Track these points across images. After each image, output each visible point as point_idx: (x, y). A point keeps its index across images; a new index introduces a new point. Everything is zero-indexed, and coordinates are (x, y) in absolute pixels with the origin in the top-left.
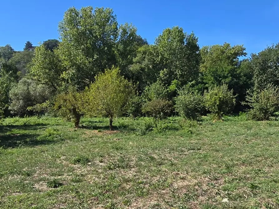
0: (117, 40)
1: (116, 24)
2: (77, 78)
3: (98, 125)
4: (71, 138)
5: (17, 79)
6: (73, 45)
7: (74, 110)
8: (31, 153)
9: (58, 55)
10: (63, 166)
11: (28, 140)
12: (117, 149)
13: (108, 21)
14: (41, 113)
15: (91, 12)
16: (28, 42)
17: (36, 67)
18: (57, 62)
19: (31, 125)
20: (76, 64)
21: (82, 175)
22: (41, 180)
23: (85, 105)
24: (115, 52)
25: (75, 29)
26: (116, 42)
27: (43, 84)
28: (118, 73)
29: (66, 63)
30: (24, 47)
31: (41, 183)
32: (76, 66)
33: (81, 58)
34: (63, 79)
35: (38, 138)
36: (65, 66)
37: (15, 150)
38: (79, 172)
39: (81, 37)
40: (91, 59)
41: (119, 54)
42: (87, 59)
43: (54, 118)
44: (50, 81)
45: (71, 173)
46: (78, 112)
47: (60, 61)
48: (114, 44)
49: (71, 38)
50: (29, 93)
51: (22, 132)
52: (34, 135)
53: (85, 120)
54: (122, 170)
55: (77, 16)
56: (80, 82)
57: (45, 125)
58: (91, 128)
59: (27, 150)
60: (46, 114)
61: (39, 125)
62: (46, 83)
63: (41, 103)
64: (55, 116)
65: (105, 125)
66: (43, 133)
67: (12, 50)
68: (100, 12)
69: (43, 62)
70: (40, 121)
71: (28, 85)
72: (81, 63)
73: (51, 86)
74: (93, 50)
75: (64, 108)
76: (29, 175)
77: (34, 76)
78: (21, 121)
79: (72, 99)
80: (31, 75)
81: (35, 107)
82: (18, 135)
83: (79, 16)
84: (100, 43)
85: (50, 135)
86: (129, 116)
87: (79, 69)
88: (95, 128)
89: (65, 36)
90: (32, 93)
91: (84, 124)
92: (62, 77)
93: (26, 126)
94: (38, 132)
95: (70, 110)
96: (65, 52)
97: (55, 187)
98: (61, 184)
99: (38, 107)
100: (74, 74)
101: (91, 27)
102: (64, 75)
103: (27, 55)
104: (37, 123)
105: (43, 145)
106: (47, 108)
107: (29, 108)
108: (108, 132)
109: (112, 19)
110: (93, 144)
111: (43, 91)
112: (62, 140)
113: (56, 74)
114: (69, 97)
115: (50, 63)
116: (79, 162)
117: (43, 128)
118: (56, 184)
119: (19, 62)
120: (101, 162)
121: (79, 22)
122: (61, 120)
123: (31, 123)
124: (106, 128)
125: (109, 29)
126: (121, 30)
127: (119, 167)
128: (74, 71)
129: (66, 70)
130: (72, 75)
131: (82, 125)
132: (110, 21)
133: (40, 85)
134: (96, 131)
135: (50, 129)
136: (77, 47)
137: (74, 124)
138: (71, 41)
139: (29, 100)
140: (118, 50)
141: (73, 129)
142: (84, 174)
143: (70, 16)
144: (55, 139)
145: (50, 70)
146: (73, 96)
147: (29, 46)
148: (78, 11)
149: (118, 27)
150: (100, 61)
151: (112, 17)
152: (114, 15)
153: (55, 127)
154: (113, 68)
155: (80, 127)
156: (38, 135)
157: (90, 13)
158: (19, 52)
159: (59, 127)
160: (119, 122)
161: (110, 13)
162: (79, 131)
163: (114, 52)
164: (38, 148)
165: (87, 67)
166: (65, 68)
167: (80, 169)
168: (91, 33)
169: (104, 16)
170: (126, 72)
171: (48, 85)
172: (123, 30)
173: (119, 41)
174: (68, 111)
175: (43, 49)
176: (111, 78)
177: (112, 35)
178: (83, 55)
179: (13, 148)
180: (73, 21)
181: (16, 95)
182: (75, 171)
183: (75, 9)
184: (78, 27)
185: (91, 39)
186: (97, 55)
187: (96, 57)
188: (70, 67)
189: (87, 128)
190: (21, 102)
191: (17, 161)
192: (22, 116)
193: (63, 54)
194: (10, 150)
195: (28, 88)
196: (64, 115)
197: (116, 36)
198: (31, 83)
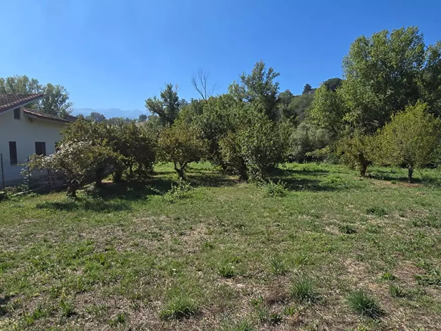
0: (422, 67)
1: (422, 46)
2: (363, 121)
3: (391, 175)
4: (358, 187)
5: (296, 124)
6: (360, 82)
7: (361, 155)
8: (315, 198)
9: (340, 96)
10: (354, 215)
11: (309, 185)
12: (423, 205)
13: (409, 45)
14: (320, 159)
15: (386, 37)
16: (307, 85)
17: (315, 111)
18: (339, 103)
19: (310, 171)
20: (361, 104)
21: (378, 226)
22: (331, 224)
23: (375, 151)
24: (418, 83)
25: (364, 62)
26: (421, 70)
27: (323, 128)
28: (426, 109)
29: (350, 103)
30: (303, 90)
31: (331, 226)
32: (362, 106)
33: (369, 96)
34: (346, 122)
35: (320, 184)
36: (348, 107)
37: (298, 193)
38: (374, 222)
39: (370, 71)
40: (383, 96)
41: (424, 86)
42: (377, 96)
43: (334, 166)
44: (330, 124)
45: (365, 223)
46: (366, 158)
47: (343, 102)
48: (418, 73)
49: (358, 74)
50: (307, 138)
51: (302, 177)
52: (315, 181)
53: (372, 169)
54: (434, 229)
55: (367, 45)
56: (367, 124)
57: (325, 172)
58: (381, 178)
59: (310, 194)
60: (325, 161)
61: (318, 171)
62: (326, 127)
63: (320, 149)
64: (335, 163)
65: (400, 176)
66: (324, 180)
67: (291, 94)
68: (398, 35)
69: (323, 104)
70: (320, 167)
71: (308, 130)
72: (369, 102)
73: (331, 131)
74: (386, 84)
75: (348, 154)
76: (318, 217)
77: (314, 119)
78: (300, 167)
79: (358, 143)
80: (311, 118)
81: (314, 152)
82: (300, 179)
83: (369, 45)
84: (397, 74)
85: (333, 182)
86: (436, 167)
87: (366, 109)
88: (387, 179)
89: (351, 72)
90: (311, 138)
91: (372, 174)
92: (344, 120)
93: (305, 172)
94: (319, 178)
95: (356, 157)
96: (350, 90)
97: (348, 232)
98: (355, 232)
99: (317, 152)
100: (359, 116)
101: (385, 55)
102: (347, 117)
103: (306, 99)
104: (316, 169)
105: (326, 192)
106: (326, 153)
107: (308, 154)
108: (406, 184)
109: (416, 40)
110: (387, 196)
111: (323, 136)
112: (347, 188)
113: (337, 116)
114: (356, 141)
115: (332, 105)
116: (373, 212)
117: (323, 174)
118: (349, 231)
119: (297, 107)
120: (402, 216)
121: (369, 53)
122: (343, 167)
123: (310, 169)
124: (403, 180)
125: (410, 54)
126: (429, 53)
127: (429, 225)
128: (359, 112)
129: (349, 111)
130: (357, 117)
131: (370, 175)
132: (413, 43)
133: (320, 130)
134: (389, 183)
135: (331, 176)
136: (365, 83)
137: (359, 173)
138: (358, 77)
139: (307, 145)
140: (423, 81)
141: (359, 178)
142: (381, 226)
143: (358, 47)
144: (339, 186)
145: (331, 112)
146: (360, 140)
147: (308, 88)
148: (367, 39)
149: (425, 49)
150: (395, 97)
151: (417, 37)
152: (419, 34)
153: (337, 175)
154: (418, 104)
155: (366, 176)
156: (320, 181)
157: (384, 38)
158: (297, 96)
159: (341, 175)
160: (421, 174)
161: (413, 33)
162: (367, 181)
163: (416, 83)
164: (321, 194)
165: (377, 107)
166: (349, 109)
167: (375, 221)
168: (384, 63)
169: (405, 38)
170: (434, 109)
171: (328, 129)
172: (432, 52)
173: (425, 68)
174: (352, 157)
175: (324, 90)
176: (415, 116)
177: (415, 61)
178: (372, 92)
179: (296, 191)
180: (361, 53)
181: (294, 140)
182: (369, 221)
183: (364, 38)
184: (367, 59)
185: (384, 70)
186: (392, 90)
187: (389, 92)
188: (356, 107)
189: (376, 178)
190: (300, 147)
191: (303, 204)
192: (301, 162)
193: (347, 93)
194: (294, 192)
195: (307, 133)
196: (347, 163)
197: (420, 63)
198: (310, 128)
